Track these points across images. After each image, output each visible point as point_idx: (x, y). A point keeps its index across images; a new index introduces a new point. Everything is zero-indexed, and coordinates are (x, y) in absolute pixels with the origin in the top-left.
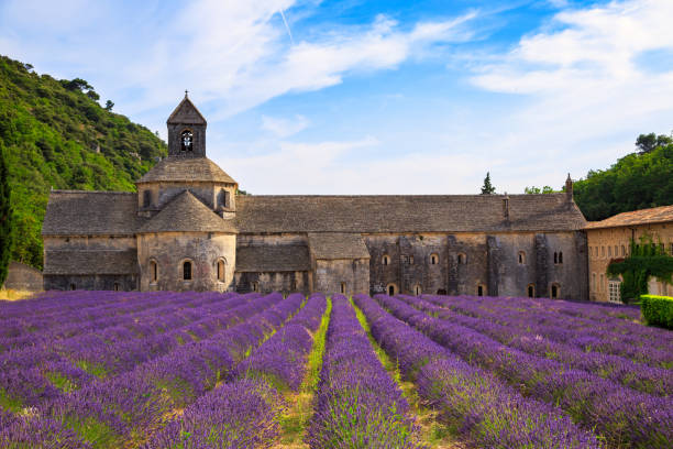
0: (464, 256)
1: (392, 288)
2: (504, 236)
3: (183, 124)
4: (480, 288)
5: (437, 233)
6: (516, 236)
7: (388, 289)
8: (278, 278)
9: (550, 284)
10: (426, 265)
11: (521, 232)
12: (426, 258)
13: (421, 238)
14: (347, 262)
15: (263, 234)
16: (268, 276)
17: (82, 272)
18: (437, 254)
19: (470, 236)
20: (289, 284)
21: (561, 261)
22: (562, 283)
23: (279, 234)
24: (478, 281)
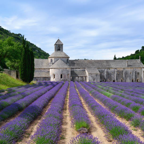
0: (119, 73)
1: (103, 80)
2: (127, 69)
3: (58, 45)
4: (122, 80)
5: (113, 68)
6: (129, 69)
7: (102, 80)
8: (80, 78)
9: (137, 79)
10: (111, 75)
11: (131, 68)
12: (110, 74)
13: (110, 69)
14: (95, 74)
15: (76, 68)
16: (78, 77)
17: (39, 76)
18: (113, 73)
19: (120, 69)
20: (82, 79)
21: (139, 74)
22: (139, 79)
23: (79, 68)
24: (122, 78)
